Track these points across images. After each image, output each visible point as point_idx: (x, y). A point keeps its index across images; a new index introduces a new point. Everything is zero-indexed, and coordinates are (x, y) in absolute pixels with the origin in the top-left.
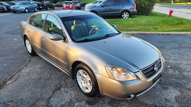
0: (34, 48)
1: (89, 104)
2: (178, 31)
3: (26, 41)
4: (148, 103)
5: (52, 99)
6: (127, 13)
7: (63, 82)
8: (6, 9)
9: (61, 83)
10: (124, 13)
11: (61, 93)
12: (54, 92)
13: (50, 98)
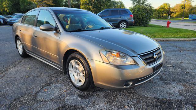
0: (25, 48)
1: (81, 98)
2: (176, 38)
3: (18, 42)
4: (149, 96)
5: (40, 94)
6: (124, 23)
7: (53, 79)
8: (2, 22)
9: (52, 79)
10: (122, 23)
11: (50, 89)
12: (43, 87)
13: (38, 93)
